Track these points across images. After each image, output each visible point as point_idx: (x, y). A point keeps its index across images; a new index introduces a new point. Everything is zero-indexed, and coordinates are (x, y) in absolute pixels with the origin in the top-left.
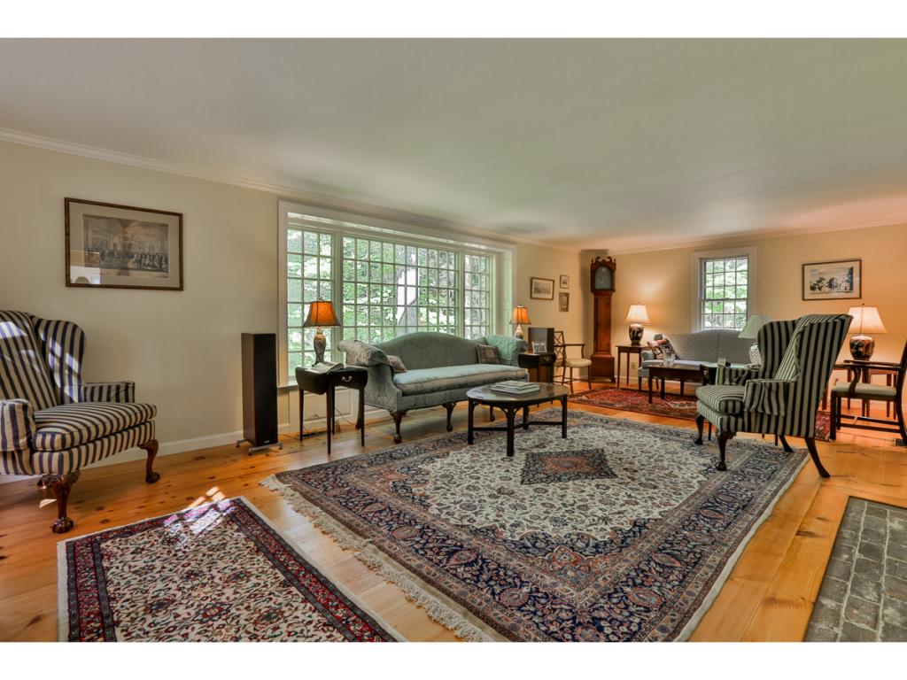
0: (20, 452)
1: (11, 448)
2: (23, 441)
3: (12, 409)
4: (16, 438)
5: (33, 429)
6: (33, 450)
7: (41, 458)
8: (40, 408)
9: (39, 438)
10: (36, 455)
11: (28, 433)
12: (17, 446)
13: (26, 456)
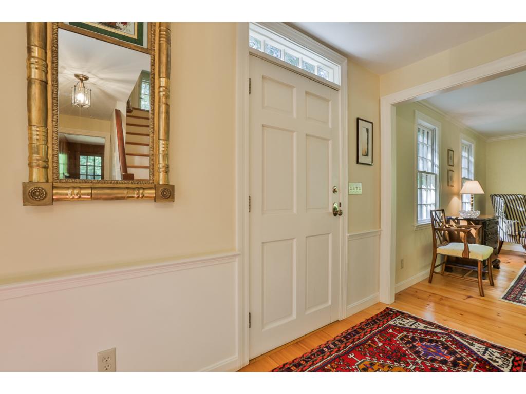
0: (516, 236)
1: (513, 234)
2: (517, 233)
3: (514, 223)
4: (515, 232)
5: (520, 230)
6: (520, 236)
7: (522, 239)
8: (523, 226)
9: (522, 233)
10: (521, 238)
11: (519, 231)
12: (515, 234)
13: (518, 237)
